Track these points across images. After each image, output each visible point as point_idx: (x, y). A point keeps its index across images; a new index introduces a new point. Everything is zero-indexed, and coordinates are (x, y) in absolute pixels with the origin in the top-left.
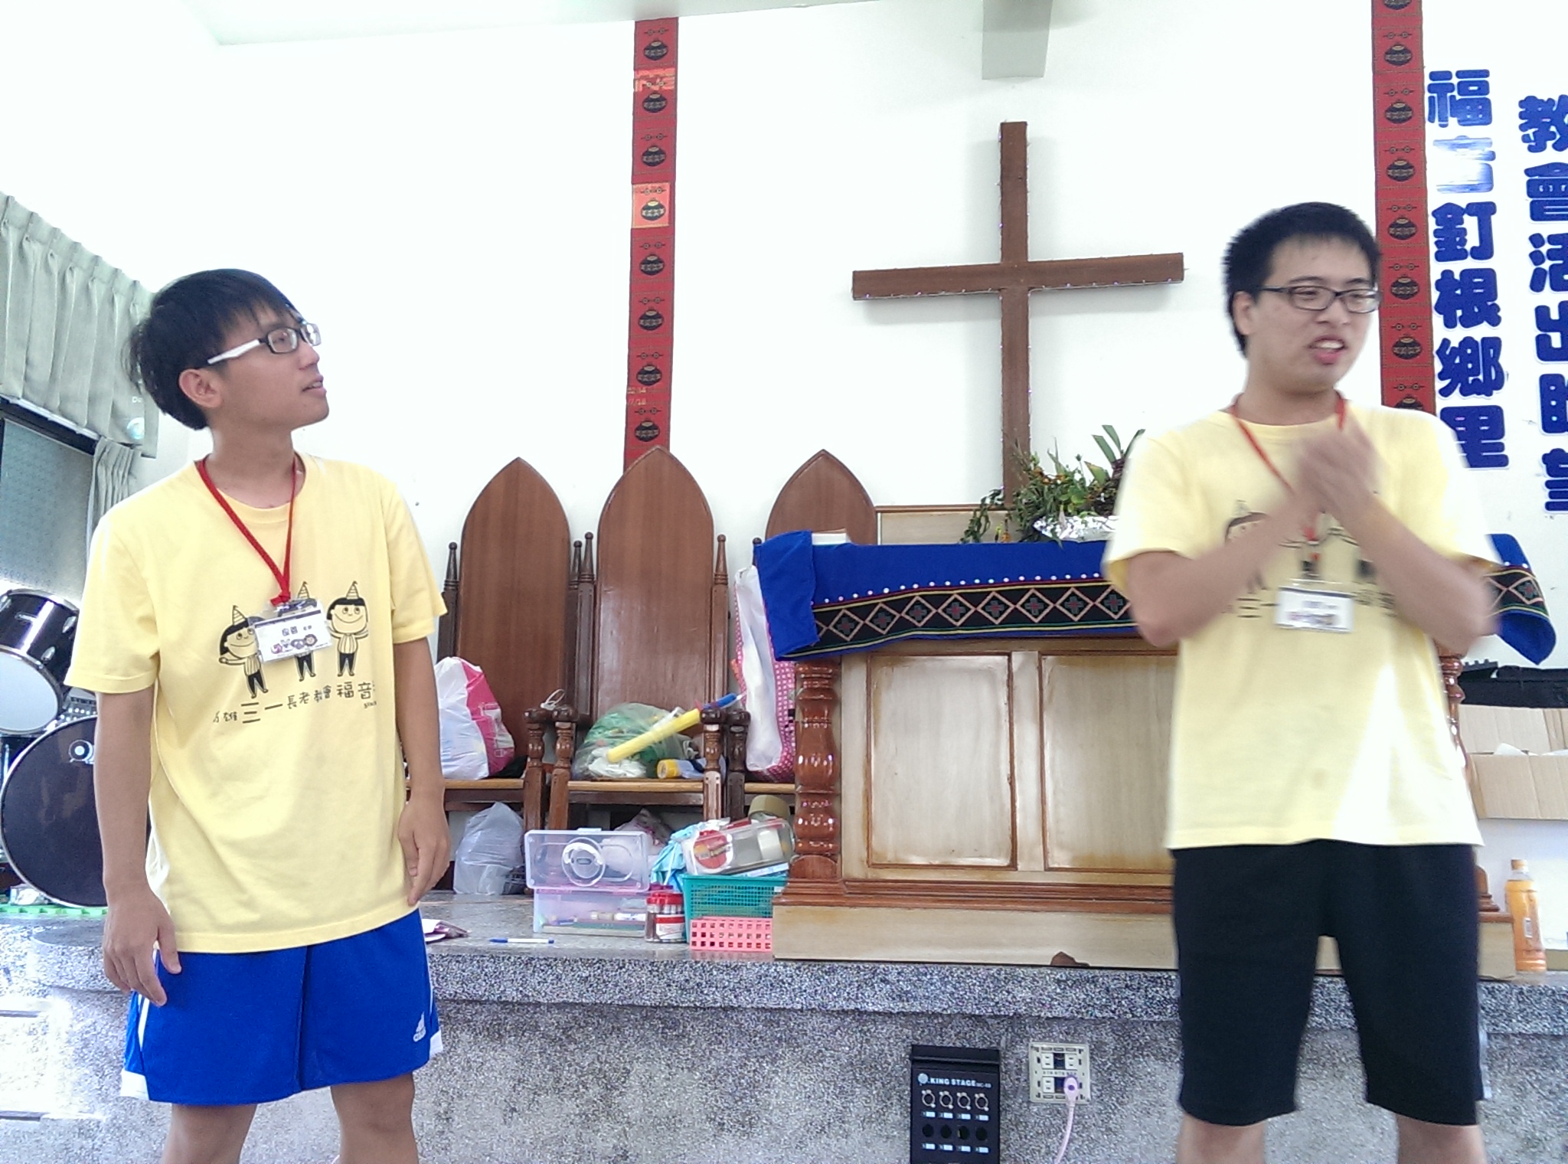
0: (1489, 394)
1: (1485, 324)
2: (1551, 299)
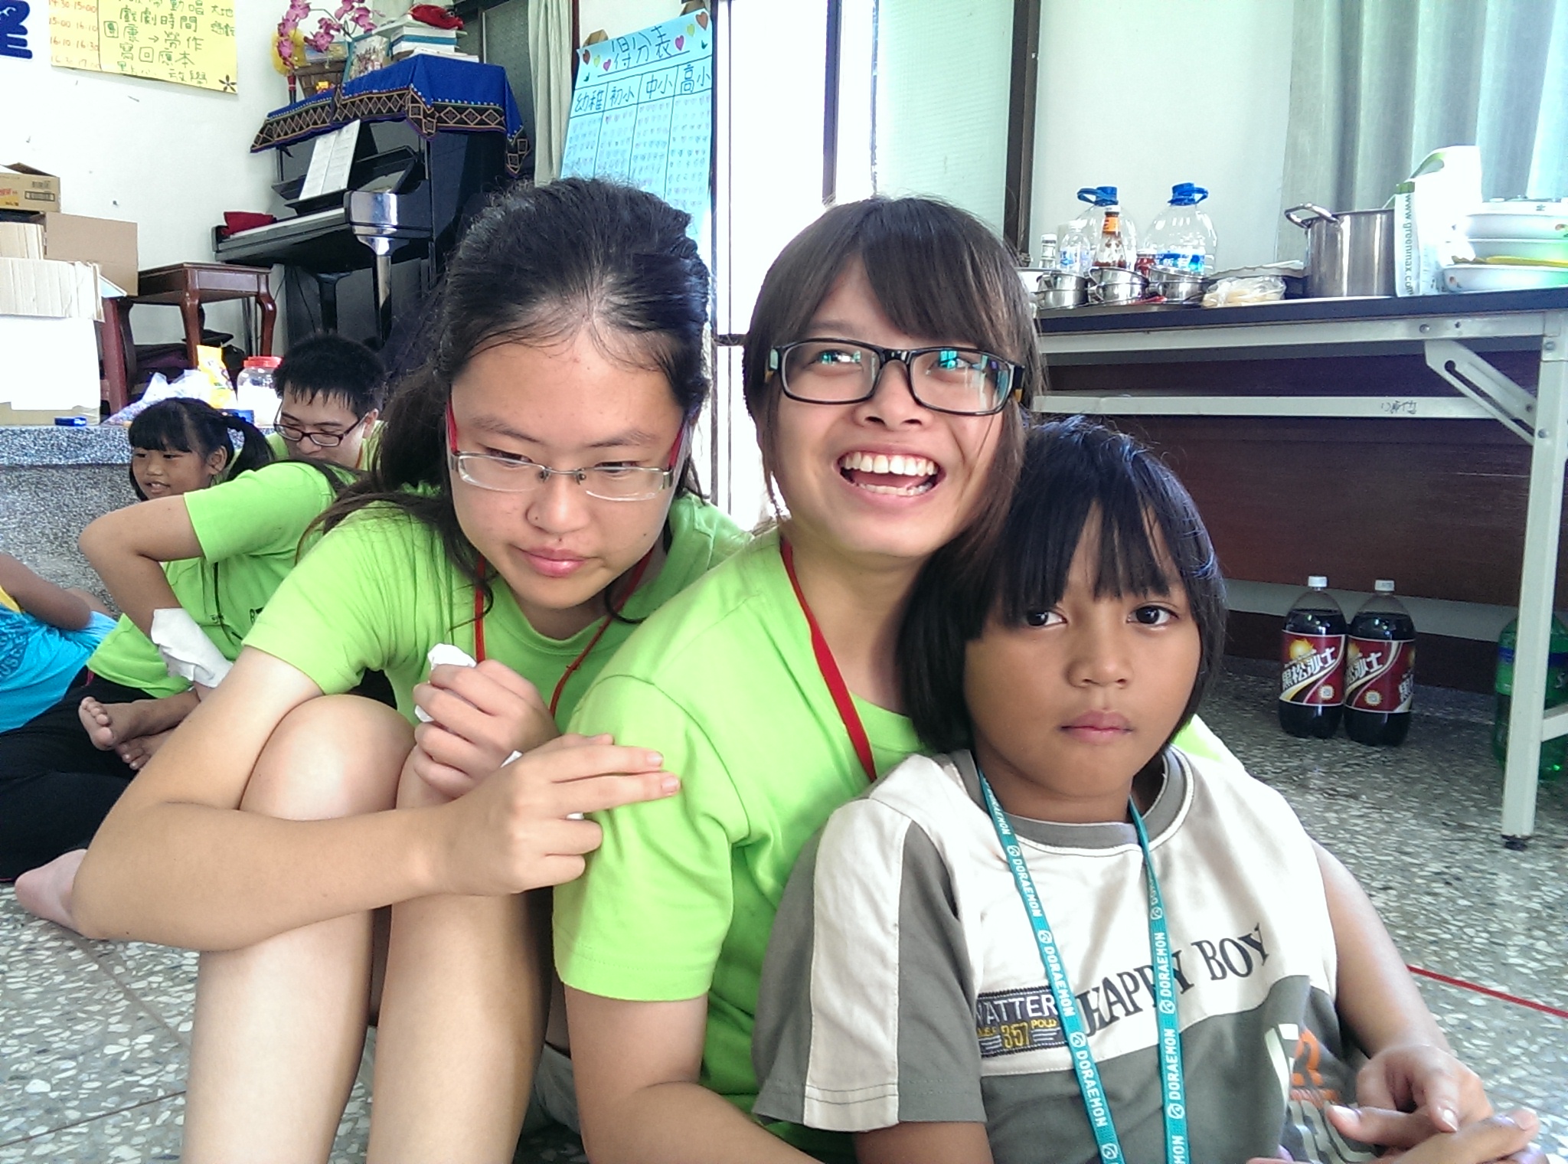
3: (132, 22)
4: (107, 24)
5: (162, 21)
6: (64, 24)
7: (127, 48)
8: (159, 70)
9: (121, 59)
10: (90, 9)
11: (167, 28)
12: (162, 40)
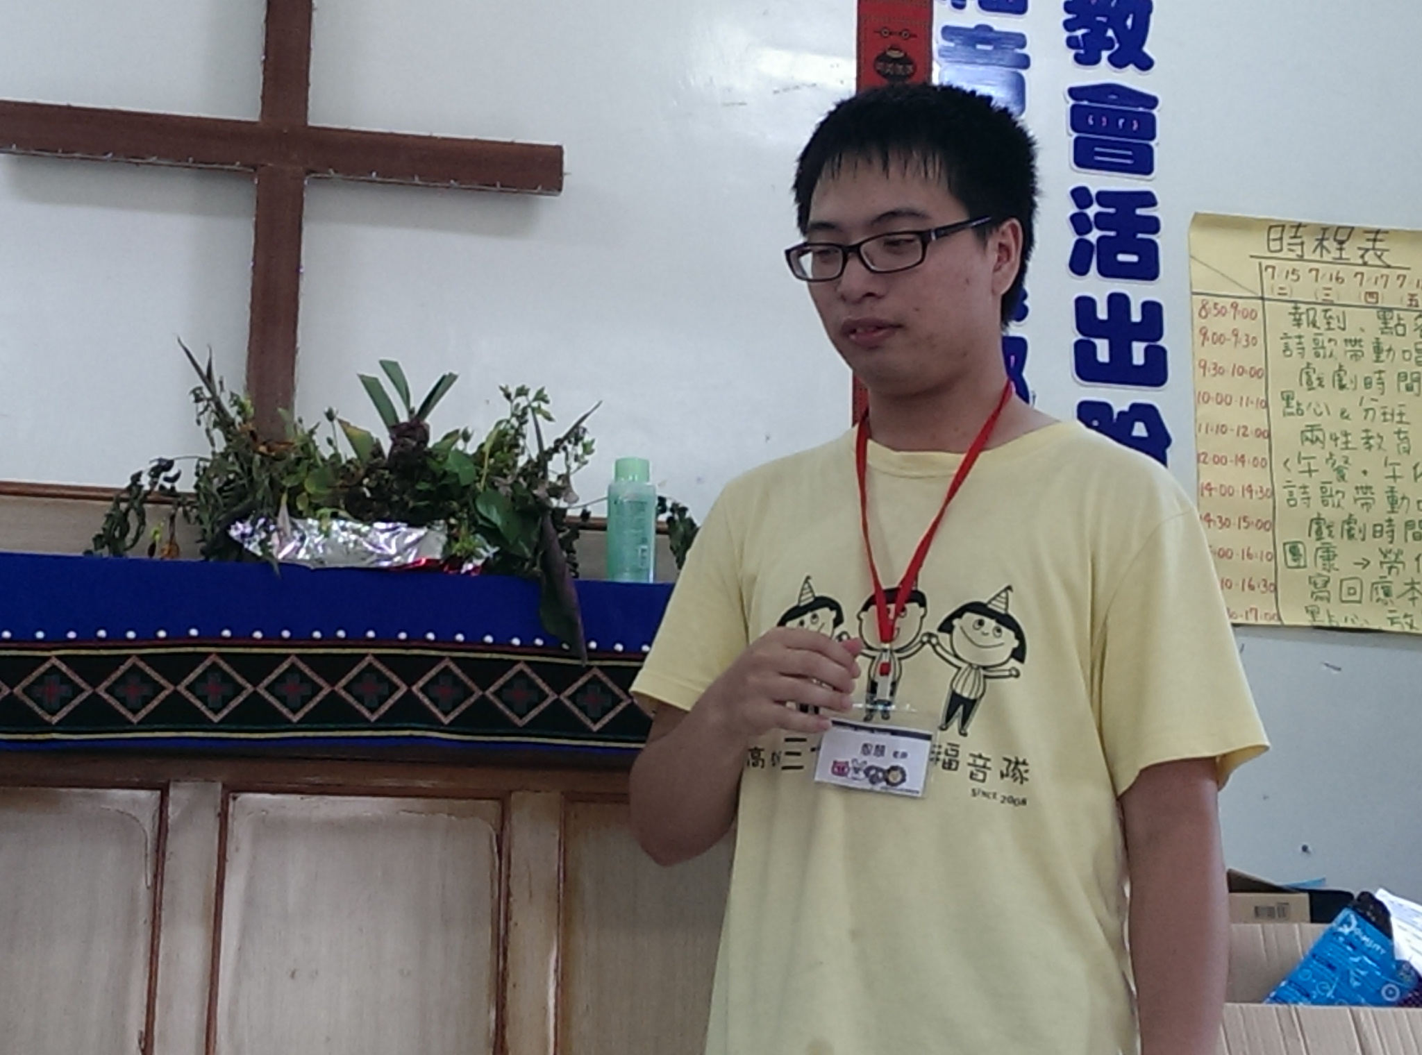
2: (1099, 288)
3: (1327, 539)
4: (1287, 547)
5: (1375, 532)
6: (1225, 555)
7: (1320, 581)
8: (1373, 615)
9: (1310, 603)
10: (1262, 525)
11: (1383, 542)
12: (1374, 563)
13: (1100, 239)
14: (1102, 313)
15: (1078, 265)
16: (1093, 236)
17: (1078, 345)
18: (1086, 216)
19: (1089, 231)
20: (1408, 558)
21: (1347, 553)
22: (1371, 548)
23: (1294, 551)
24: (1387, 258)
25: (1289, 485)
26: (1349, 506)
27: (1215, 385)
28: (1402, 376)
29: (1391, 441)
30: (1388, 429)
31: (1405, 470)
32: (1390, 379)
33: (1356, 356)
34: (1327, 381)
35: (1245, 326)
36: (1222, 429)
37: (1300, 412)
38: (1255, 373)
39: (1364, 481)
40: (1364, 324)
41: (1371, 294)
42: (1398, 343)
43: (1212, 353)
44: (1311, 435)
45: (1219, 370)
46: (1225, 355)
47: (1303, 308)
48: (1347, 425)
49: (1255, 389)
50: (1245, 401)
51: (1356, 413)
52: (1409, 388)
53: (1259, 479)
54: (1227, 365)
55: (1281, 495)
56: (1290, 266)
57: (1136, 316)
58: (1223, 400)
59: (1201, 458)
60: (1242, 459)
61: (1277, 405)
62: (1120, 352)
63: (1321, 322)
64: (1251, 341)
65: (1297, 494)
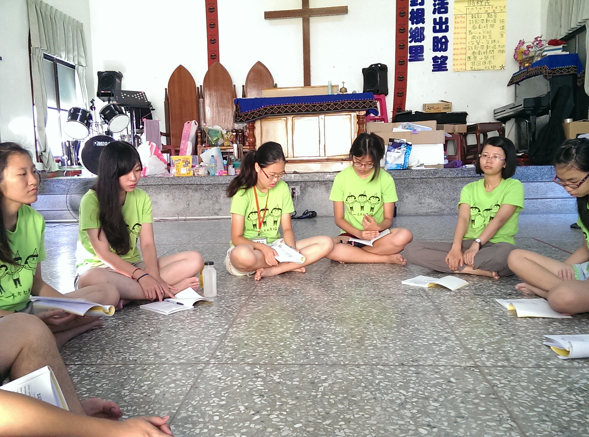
0: (421, 42)
1: (421, 23)
2: (437, 16)
3: (475, 55)
5: (484, 53)
6: (457, 60)
7: (473, 63)
8: (482, 67)
9: (472, 66)
10: (463, 54)
11: (485, 55)
12: (483, 58)
13: (438, 7)
14: (438, 21)
15: (434, 13)
16: (437, 7)
17: (434, 27)
18: (435, 4)
19: (436, 6)
20: (489, 57)
21: (479, 57)
22: (483, 56)
23: (469, 58)
24: (490, 4)
25: (469, 46)
26: (479, 49)
27: (457, 31)
28: (491, 25)
29: (488, 37)
30: (487, 35)
31: (490, 42)
32: (489, 26)
33: (483, 22)
34: (477, 28)
35: (463, 20)
36: (458, 38)
37: (472, 34)
38: (464, 28)
39: (483, 44)
40: (485, 16)
41: (486, 11)
42: (490, 19)
43: (457, 25)
44: (473, 37)
45: (458, 28)
46: (459, 25)
47: (474, 15)
48: (480, 35)
49: (464, 31)
50: (462, 33)
51: (482, 33)
52: (492, 27)
53: (464, 46)
54: (459, 26)
55: (467, 49)
56: (472, 7)
57: (444, 20)
58: (458, 33)
59: (454, 44)
60: (461, 43)
61: (468, 33)
62: (441, 27)
63: (477, 17)
64: (464, 22)
65: (470, 48)
